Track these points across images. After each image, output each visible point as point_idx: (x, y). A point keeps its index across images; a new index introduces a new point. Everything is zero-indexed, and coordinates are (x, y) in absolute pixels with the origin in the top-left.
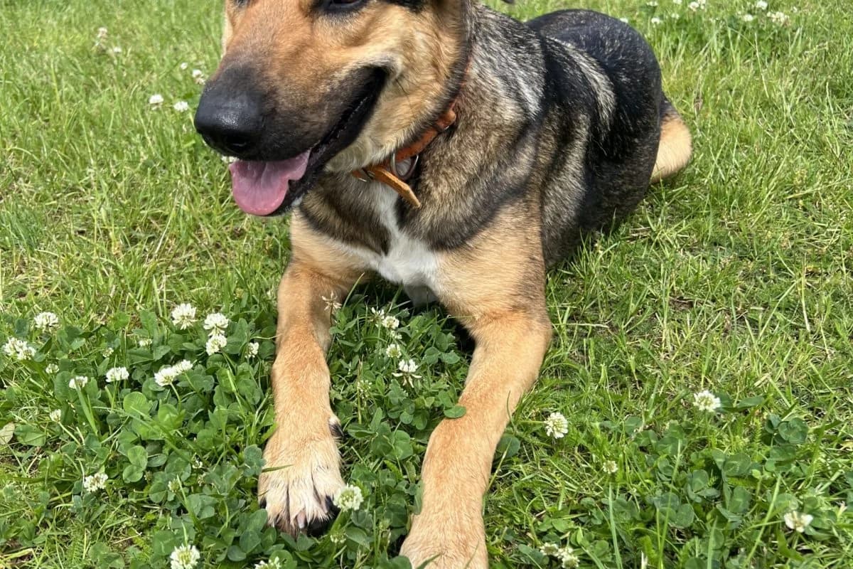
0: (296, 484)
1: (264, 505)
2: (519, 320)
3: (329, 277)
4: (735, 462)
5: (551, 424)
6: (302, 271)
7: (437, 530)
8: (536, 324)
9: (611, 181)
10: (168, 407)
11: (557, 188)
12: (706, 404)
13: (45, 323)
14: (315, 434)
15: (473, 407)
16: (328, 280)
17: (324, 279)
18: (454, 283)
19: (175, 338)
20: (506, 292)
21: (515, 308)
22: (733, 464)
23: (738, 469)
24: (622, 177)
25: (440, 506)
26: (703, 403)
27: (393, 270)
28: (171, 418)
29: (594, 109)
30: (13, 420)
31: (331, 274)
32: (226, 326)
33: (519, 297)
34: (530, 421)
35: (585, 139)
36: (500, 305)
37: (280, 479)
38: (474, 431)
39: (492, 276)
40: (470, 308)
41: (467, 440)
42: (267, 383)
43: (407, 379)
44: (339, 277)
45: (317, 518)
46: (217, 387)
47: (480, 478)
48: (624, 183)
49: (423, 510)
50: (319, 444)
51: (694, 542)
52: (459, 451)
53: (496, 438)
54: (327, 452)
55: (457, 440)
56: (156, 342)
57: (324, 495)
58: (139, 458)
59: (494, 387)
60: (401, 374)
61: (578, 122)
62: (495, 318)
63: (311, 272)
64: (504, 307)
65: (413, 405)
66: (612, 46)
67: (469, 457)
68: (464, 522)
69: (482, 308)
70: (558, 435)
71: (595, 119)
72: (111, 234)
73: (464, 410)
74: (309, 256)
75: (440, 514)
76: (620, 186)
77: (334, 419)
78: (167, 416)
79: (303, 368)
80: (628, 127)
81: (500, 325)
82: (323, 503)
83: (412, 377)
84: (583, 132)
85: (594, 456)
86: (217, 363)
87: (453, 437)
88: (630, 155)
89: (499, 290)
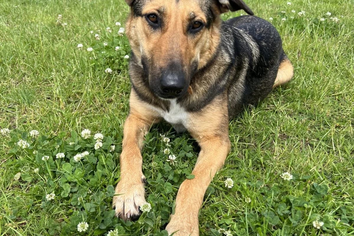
0: (127, 201)
1: (114, 208)
2: (218, 140)
3: (144, 120)
4: (298, 201)
5: (227, 182)
6: (133, 118)
7: (180, 222)
8: (224, 142)
9: (257, 85)
10: (79, 169)
12: (287, 177)
13: (34, 134)
14: (136, 182)
15: (197, 175)
16: (143, 121)
17: (142, 121)
18: (193, 124)
19: (83, 143)
20: (213, 129)
21: (216, 135)
22: (297, 202)
23: (299, 204)
24: (261, 83)
25: (182, 212)
26: (285, 177)
27: (170, 118)
28: (80, 173)
29: (250, 56)
30: (20, 171)
32: (102, 138)
33: (219, 131)
34: (220, 181)
35: (247, 68)
36: (210, 133)
37: (121, 199)
38: (197, 185)
39: (209, 122)
40: (199, 134)
41: (194, 188)
42: (118, 162)
43: (172, 162)
45: (135, 214)
46: (98, 162)
47: (198, 203)
48: (262, 86)
49: (175, 214)
50: (136, 186)
51: (278, 231)
52: (191, 192)
53: (206, 187)
54: (140, 189)
55: (190, 188)
56: (76, 143)
57: (138, 206)
58: (67, 188)
59: (206, 168)
60: (169, 160)
61: (244, 61)
62: (208, 139)
63: (137, 118)
64: (212, 134)
65: (174, 173)
66: (259, 30)
67: (195, 195)
68: (191, 219)
69: (203, 134)
70: (229, 187)
71: (251, 60)
72: (60, 100)
74: (137, 112)
75: (182, 216)
76: (260, 87)
77: (143, 177)
78: (79, 173)
79: (132, 156)
80: (264, 64)
81: (210, 142)
82: (138, 209)
83: (174, 162)
84: (246, 65)
85: (243, 196)
86: (99, 153)
87: (189, 187)
88: (265, 75)
89: (211, 128)
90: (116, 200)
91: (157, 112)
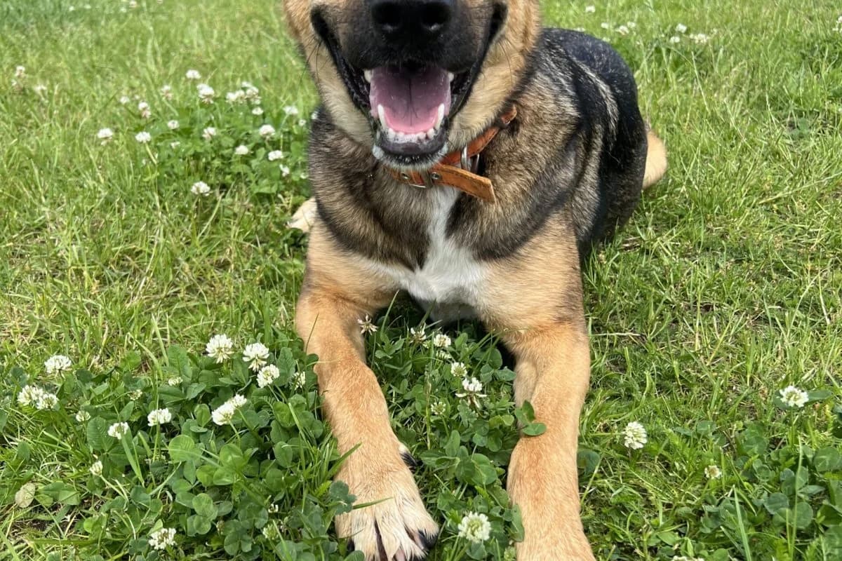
0: (386, 520)
1: (351, 546)
2: (566, 331)
3: (354, 302)
4: (824, 457)
5: (630, 434)
6: (325, 296)
7: (549, 555)
9: (615, 191)
10: (229, 447)
11: (577, 199)
12: (795, 399)
13: (58, 367)
14: (391, 465)
15: (550, 423)
16: (352, 305)
17: (348, 304)
18: (500, 296)
19: (205, 375)
20: (551, 304)
21: (561, 320)
22: (822, 459)
23: (827, 464)
24: (623, 187)
25: (545, 529)
26: (792, 398)
27: (425, 286)
28: (233, 459)
29: (605, 120)
30: (30, 480)
31: (357, 297)
32: (266, 357)
33: (563, 309)
34: (599, 434)
35: (599, 150)
36: (545, 317)
37: (365, 515)
38: (558, 446)
39: (539, 287)
40: (516, 322)
41: (555, 457)
43: (471, 399)
44: (365, 301)
45: (415, 557)
46: (273, 422)
48: (625, 193)
49: (527, 536)
50: (397, 475)
51: (819, 542)
52: (549, 470)
55: (544, 458)
56: (189, 380)
57: (416, 530)
58: (207, 508)
59: (561, 401)
60: (465, 395)
61: (595, 132)
62: (541, 332)
63: (335, 297)
64: (549, 319)
65: (487, 427)
66: (600, 59)
67: (560, 476)
68: (574, 545)
69: (529, 322)
70: (638, 446)
71: (607, 129)
72: (85, 273)
73: (543, 426)
74: (335, 282)
75: (548, 538)
76: (622, 196)
77: (403, 448)
78: (230, 458)
79: (362, 395)
80: (627, 138)
81: (546, 338)
82: (417, 538)
83: (477, 397)
84: (598, 142)
85: (677, 464)
86: (262, 398)
87: (539, 456)
88: (629, 164)
89: (546, 302)
90: (347, 524)
91: (391, 278)
